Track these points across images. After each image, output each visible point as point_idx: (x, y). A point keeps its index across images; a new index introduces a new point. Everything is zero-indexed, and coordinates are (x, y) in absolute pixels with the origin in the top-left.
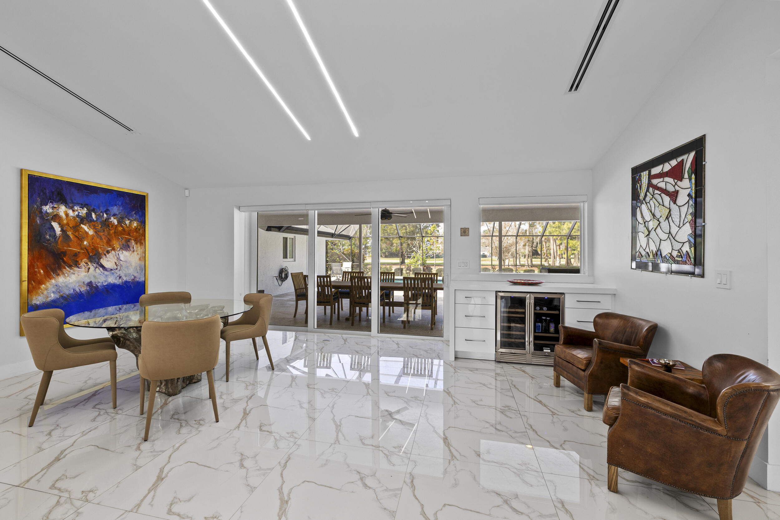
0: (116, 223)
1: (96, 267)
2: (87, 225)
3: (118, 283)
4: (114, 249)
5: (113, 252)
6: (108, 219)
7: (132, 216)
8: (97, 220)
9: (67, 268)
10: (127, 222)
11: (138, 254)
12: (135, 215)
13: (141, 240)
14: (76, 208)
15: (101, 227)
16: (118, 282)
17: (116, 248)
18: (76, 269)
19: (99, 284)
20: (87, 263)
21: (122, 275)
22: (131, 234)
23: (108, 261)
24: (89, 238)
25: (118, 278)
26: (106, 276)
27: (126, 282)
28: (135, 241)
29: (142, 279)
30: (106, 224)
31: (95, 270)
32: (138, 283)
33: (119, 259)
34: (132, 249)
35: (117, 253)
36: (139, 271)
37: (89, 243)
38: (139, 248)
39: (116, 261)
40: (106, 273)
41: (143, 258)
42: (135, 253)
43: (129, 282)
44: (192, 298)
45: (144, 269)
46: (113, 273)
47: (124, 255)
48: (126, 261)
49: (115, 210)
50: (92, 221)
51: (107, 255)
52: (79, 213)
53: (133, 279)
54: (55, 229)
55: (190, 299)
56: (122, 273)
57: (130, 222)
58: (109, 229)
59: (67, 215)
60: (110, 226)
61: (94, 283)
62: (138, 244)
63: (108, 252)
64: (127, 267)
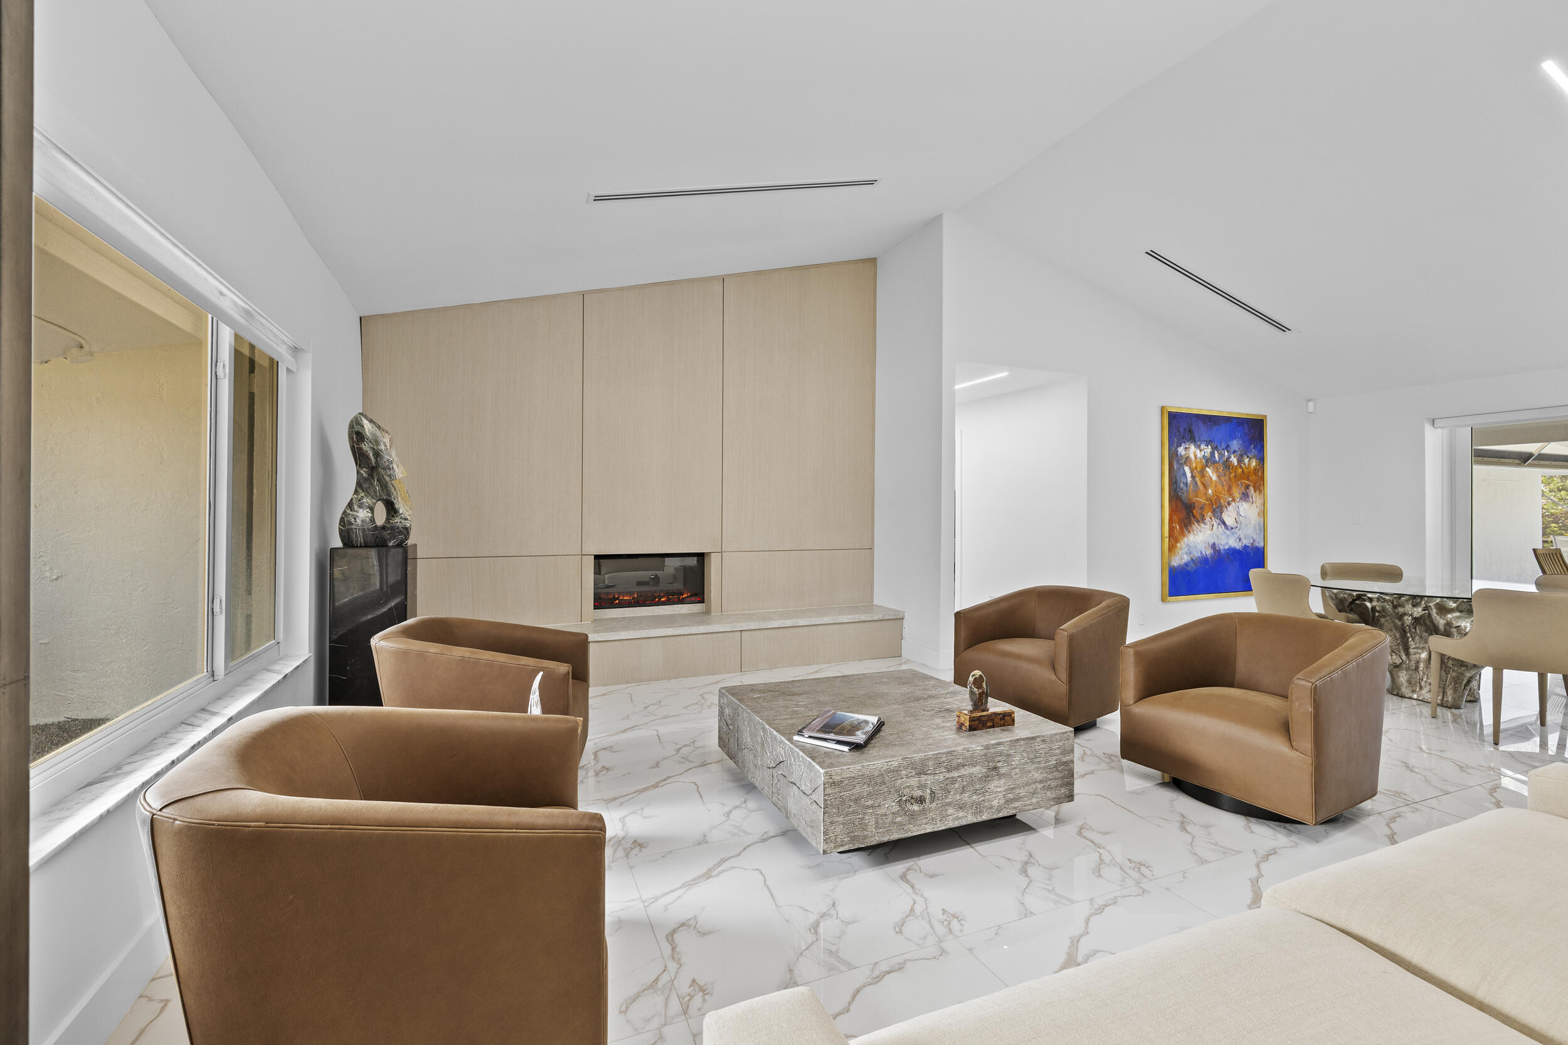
0: (1236, 464)
1: (1219, 524)
2: (1211, 468)
3: (1238, 548)
4: (1234, 500)
5: (1233, 503)
6: (1229, 457)
7: (1251, 452)
8: (1219, 460)
9: (1196, 525)
10: (1246, 461)
11: (1257, 507)
12: (1253, 450)
13: (1260, 486)
14: (1203, 446)
15: (1223, 470)
16: (1238, 546)
17: (1236, 499)
18: (1202, 525)
19: (1221, 548)
20: (1211, 518)
21: (1242, 536)
22: (1250, 478)
23: (1229, 517)
24: (1213, 485)
25: (1238, 540)
26: (1228, 536)
27: (1246, 547)
28: (1254, 487)
29: (1261, 544)
30: (1227, 464)
31: (1218, 528)
32: (1257, 549)
33: (1238, 513)
34: (1251, 499)
35: (1237, 504)
36: (1258, 532)
37: (1213, 491)
38: (1258, 498)
39: (1236, 516)
40: (1228, 532)
41: (1263, 513)
42: (1254, 505)
43: (1248, 547)
44: (1404, 575)
45: (1264, 529)
46: (1233, 533)
47: (1244, 507)
48: (1245, 517)
49: (1235, 445)
50: (1215, 462)
51: (1228, 508)
52: (1205, 452)
53: (1252, 544)
54: (1187, 475)
55: (1402, 575)
56: (1241, 533)
57: (1249, 461)
58: (1230, 472)
59: (1195, 456)
60: (1231, 467)
61: (1217, 545)
62: (1257, 492)
63: (1229, 504)
64: (1246, 525)
